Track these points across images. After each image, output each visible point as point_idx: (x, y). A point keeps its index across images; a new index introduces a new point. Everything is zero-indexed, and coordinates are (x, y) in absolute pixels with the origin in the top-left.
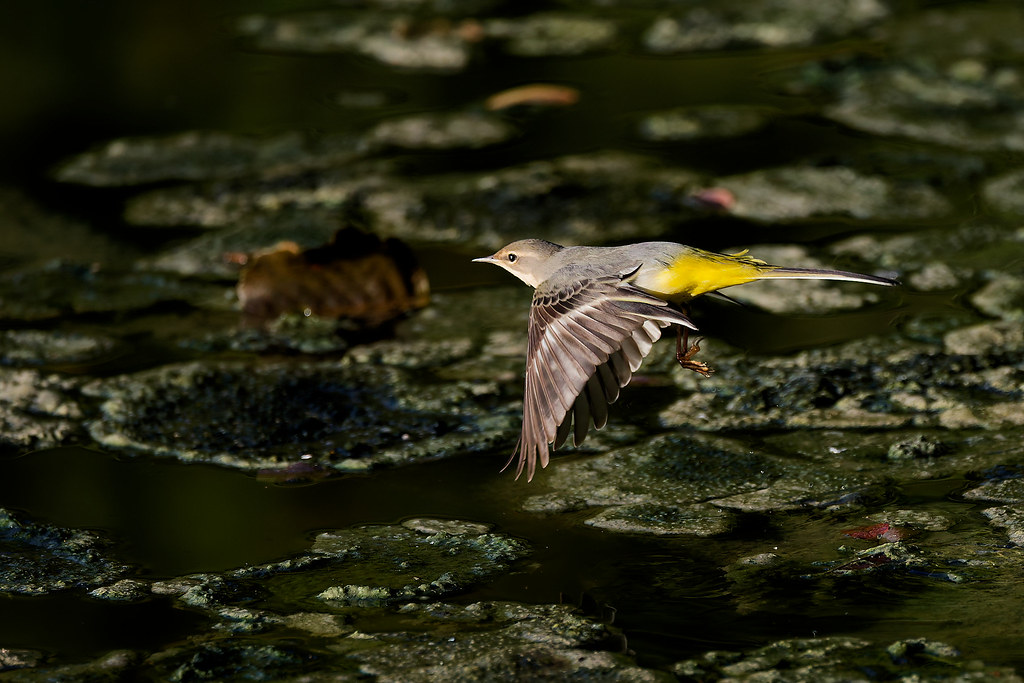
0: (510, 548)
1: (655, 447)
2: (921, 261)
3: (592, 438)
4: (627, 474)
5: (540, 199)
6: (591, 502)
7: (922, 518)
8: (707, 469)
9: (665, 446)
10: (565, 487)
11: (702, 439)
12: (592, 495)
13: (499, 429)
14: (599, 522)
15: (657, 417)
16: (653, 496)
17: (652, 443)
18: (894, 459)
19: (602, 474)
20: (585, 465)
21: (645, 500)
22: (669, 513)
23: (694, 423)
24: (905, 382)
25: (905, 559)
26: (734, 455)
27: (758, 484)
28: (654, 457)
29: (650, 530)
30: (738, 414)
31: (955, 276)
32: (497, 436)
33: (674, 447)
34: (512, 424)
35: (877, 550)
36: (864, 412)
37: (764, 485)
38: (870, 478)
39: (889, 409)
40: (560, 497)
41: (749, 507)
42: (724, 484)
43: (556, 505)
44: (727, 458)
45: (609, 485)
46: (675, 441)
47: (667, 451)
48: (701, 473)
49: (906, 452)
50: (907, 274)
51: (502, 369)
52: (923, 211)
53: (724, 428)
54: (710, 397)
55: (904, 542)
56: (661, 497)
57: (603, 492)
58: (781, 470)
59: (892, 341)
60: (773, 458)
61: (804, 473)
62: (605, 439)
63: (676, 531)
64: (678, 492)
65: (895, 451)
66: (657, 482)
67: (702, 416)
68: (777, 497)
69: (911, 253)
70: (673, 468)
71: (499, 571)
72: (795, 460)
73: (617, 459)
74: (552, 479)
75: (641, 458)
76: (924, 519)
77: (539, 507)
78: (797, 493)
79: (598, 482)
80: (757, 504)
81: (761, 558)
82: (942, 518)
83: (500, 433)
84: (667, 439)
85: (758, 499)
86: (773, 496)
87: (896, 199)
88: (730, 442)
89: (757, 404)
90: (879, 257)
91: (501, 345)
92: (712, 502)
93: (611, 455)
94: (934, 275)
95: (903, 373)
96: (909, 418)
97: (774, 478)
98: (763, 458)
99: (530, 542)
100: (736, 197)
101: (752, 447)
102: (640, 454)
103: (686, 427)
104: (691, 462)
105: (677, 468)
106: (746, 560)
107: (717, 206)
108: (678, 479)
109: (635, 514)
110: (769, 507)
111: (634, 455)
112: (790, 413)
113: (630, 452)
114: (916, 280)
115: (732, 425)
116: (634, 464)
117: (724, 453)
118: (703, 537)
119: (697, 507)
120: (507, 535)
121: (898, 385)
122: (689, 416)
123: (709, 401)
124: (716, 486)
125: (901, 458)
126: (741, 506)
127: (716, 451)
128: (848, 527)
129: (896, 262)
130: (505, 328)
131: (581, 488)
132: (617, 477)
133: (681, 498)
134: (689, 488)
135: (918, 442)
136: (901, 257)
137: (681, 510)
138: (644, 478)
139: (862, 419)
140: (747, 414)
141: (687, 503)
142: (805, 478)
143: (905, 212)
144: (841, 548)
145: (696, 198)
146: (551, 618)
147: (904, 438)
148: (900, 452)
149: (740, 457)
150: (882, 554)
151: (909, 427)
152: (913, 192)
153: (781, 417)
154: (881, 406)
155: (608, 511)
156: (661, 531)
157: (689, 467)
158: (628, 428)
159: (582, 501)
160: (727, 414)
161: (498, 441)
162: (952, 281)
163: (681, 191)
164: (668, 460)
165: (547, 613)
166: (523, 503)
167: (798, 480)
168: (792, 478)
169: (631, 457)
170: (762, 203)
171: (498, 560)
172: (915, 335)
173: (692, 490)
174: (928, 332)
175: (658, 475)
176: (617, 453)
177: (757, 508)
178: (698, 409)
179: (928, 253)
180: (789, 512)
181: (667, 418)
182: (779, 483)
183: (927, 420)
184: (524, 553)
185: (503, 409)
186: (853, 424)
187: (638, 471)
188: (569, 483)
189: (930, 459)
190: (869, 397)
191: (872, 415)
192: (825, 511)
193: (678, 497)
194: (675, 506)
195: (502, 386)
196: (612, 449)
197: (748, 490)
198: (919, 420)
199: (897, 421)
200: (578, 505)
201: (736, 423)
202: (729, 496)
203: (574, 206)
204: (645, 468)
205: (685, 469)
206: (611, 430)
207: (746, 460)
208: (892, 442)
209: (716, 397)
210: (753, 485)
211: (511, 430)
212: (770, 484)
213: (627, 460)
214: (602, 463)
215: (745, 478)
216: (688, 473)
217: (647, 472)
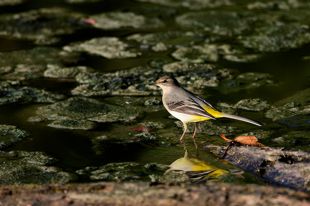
0: (23, 134)
1: (70, 102)
2: (155, 42)
3: (50, 98)
4: (61, 110)
5: (33, 22)
6: (49, 119)
7: (156, 124)
8: (87, 108)
9: (73, 101)
10: (41, 114)
11: (85, 99)
12: (50, 117)
13: (20, 95)
14: (52, 125)
15: (71, 92)
16: (69, 117)
17: (69, 100)
18: (146, 105)
19: (53, 110)
20: (47, 107)
21: (66, 118)
22: (74, 123)
23: (83, 94)
24: (150, 81)
25: (150, 137)
26: (95, 104)
27: (103, 113)
28: (69, 104)
29: (68, 128)
30: (96, 91)
31: (167, 47)
32: (19, 98)
33: (76, 101)
34: (24, 94)
35: (141, 134)
36: (137, 91)
37: (105, 114)
38: (139, 112)
39: (145, 89)
40: (39, 117)
41: (100, 121)
42: (92, 113)
43: (38, 120)
44: (93, 105)
45: (55, 113)
46: (77, 100)
47: (74, 102)
48: (84, 110)
49: (150, 103)
50: (151, 46)
51: (21, 76)
52: (156, 26)
53: (92, 95)
54: (88, 85)
55: (150, 132)
56: (72, 117)
57: (53, 116)
58: (110, 109)
59: (146, 68)
60: (108, 105)
61: (118, 110)
62: (54, 99)
63: (76, 128)
64: (77, 116)
65: (147, 103)
66: (71, 112)
67: (85, 91)
68: (109, 118)
69: (152, 39)
70: (76, 108)
71: (20, 141)
72: (115, 106)
73: (57, 105)
74: (37, 112)
75: (65, 105)
76: (156, 125)
77: (33, 121)
78: (115, 116)
79: (52, 112)
80: (103, 120)
81: (104, 137)
82: (162, 124)
83: (20, 97)
84: (74, 99)
85: (103, 118)
86: (108, 117)
87: (147, 22)
88: (94, 100)
89: (103, 88)
90: (142, 41)
91: (20, 69)
92: (88, 119)
93: (56, 104)
94: (160, 47)
95: (150, 78)
96: (151, 92)
97: (108, 111)
98: (104, 105)
99: (29, 132)
100: (96, 22)
101: (101, 102)
102: (65, 104)
103: (80, 95)
104: (82, 106)
105: (77, 108)
106: (99, 138)
107: (90, 24)
108: (77, 112)
109: (63, 123)
110: (106, 121)
111: (63, 104)
112: (113, 91)
113: (62, 103)
114: (154, 48)
115: (94, 94)
116: (63, 107)
117: (92, 103)
118: (85, 130)
119: (83, 121)
120: (22, 129)
121: (148, 82)
122: (81, 92)
123: (87, 87)
124: (89, 114)
125: (149, 105)
126: (97, 120)
127: (89, 103)
128: (132, 127)
129: (148, 43)
130: (22, 63)
131: (46, 115)
132: (57, 111)
133: (78, 118)
134: (81, 115)
135: (154, 100)
136: (149, 41)
137: (78, 121)
138: (66, 111)
139: (136, 93)
140: (99, 91)
141: (80, 119)
142: (118, 112)
143: (150, 27)
144: (129, 134)
145: (83, 22)
146: (36, 156)
147: (150, 99)
148: (149, 103)
149: (97, 105)
150: (142, 136)
151: (151, 95)
152: (153, 20)
153: (110, 92)
154: (142, 89)
155: (55, 122)
156: (72, 128)
157: (81, 108)
158: (61, 95)
159: (46, 118)
160: (93, 91)
161: (20, 99)
162: (165, 49)
163: (78, 20)
164: (74, 105)
165: (35, 154)
166: (28, 119)
167: (116, 112)
168: (114, 111)
169: (62, 105)
170: (105, 23)
171: (19, 137)
172: (153, 66)
173: (82, 115)
174: (158, 65)
175: (71, 110)
176: (58, 103)
177: (102, 121)
178: (84, 89)
179: (158, 40)
180: (113, 122)
181: (74, 92)
182: (109, 113)
183: (157, 93)
184: (28, 135)
185: (21, 89)
186: (133, 94)
187: (64, 109)
188: (42, 113)
189: (158, 105)
190: (139, 86)
191: (139, 91)
192: (124, 122)
193: (77, 117)
194: (76, 120)
195: (21, 81)
196: (56, 102)
197: (100, 115)
198: (154, 93)
199: (147, 93)
200: (45, 120)
201: (96, 94)
202: (94, 117)
203: (44, 24)
204: (67, 108)
205: (80, 108)
206: (56, 96)
207: (99, 106)
208: (146, 100)
209: (90, 86)
210: (101, 114)
211: (24, 96)
212: (107, 113)
213: (61, 105)
214: (53, 106)
215: (99, 111)
216: (81, 110)
217: (67, 109)
